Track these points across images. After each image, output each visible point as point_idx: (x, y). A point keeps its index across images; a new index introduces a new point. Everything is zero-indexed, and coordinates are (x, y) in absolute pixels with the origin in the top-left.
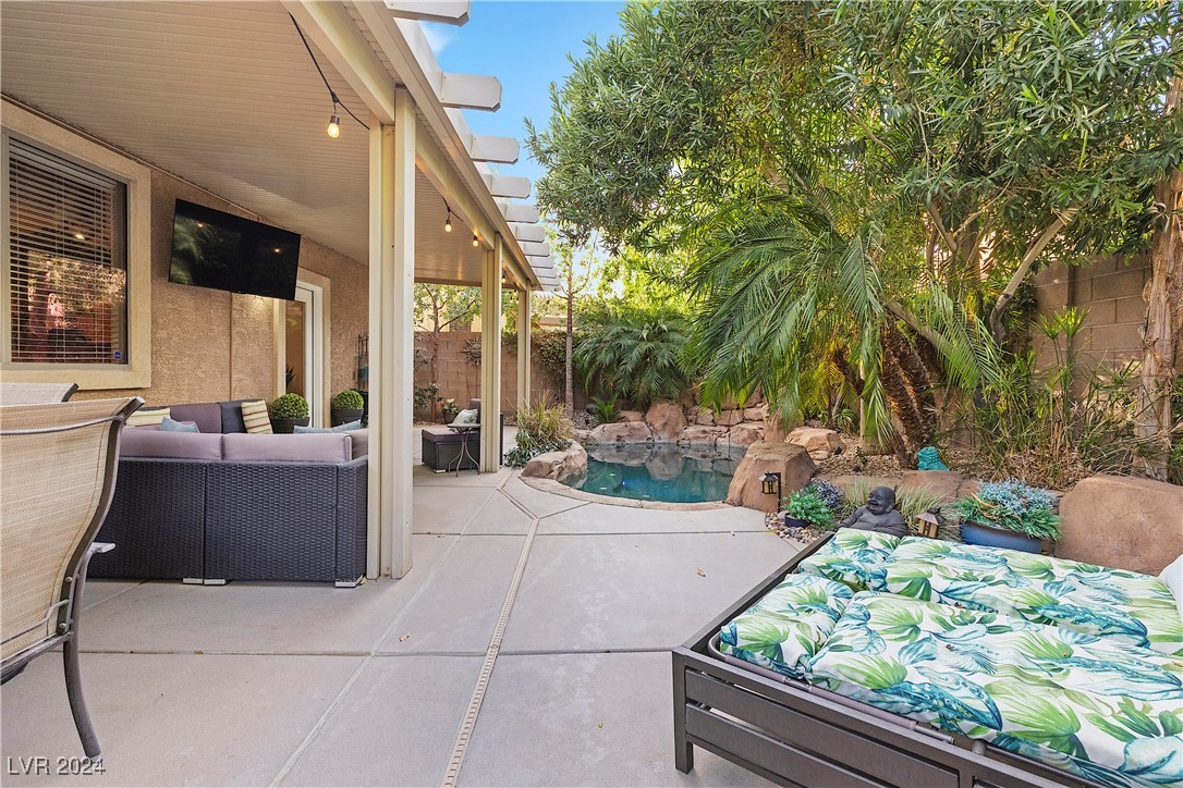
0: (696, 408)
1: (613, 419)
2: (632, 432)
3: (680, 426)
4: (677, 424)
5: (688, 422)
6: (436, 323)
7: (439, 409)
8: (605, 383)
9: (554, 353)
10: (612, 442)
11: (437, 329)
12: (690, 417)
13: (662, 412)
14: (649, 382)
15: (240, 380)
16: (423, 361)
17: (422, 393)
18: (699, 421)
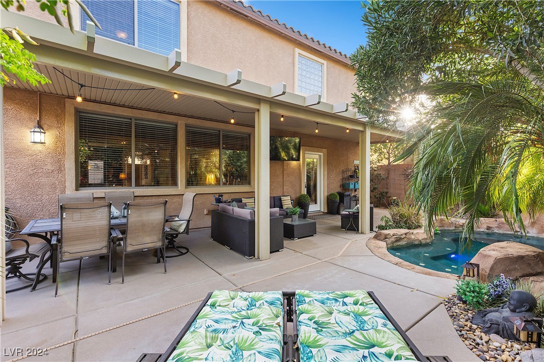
6: (389, 161)
7: (389, 201)
11: (389, 163)
15: (287, 189)
16: (383, 179)
17: (381, 194)
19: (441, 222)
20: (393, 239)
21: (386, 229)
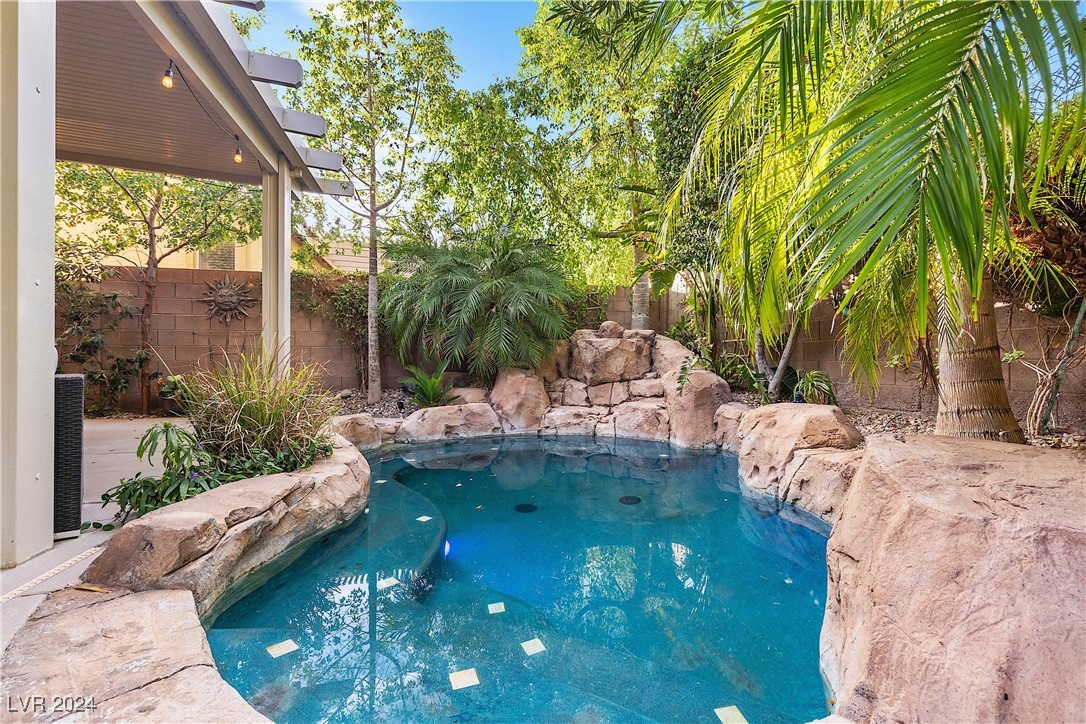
0: (562, 382)
1: (438, 400)
2: (470, 419)
3: (542, 407)
4: (537, 405)
5: (552, 402)
6: (152, 252)
7: (155, 392)
8: (429, 345)
9: (352, 305)
10: (437, 437)
11: (153, 261)
12: (554, 395)
13: (515, 388)
14: (494, 341)
16: (126, 314)
17: (122, 368)
18: (567, 400)
19: (354, 429)
20: (230, 549)
21: (176, 496)
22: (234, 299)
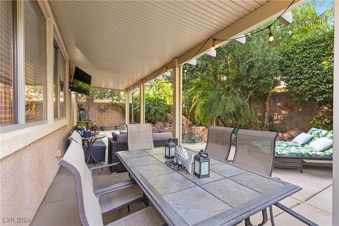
0: (165, 123)
11: (89, 101)
13: (159, 124)
18: (166, 126)
22: (104, 108)
